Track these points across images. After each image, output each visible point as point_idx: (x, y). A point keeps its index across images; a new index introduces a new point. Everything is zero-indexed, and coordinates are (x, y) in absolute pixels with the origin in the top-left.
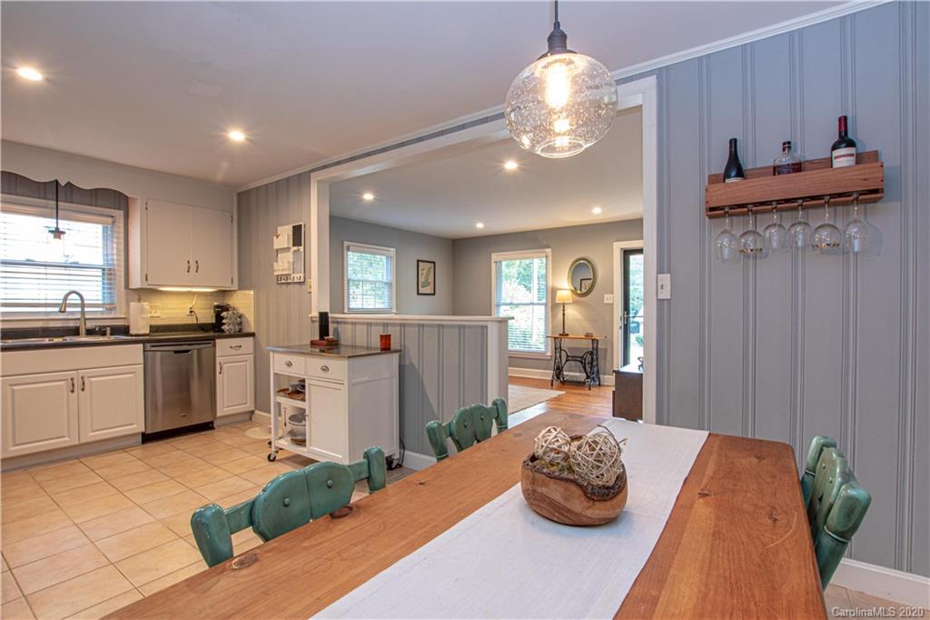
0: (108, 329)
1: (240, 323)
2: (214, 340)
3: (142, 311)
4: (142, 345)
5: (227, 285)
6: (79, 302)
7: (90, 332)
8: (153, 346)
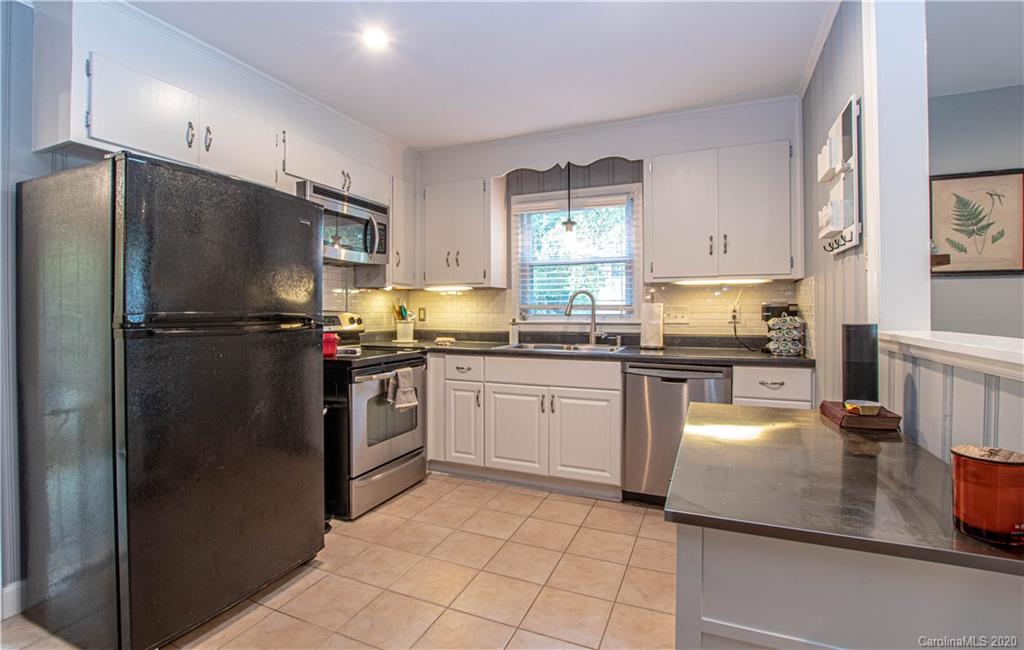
0: (619, 337)
1: (803, 340)
2: (731, 366)
3: (652, 315)
4: (619, 363)
5: (785, 272)
6: (590, 303)
7: (599, 341)
8: (631, 367)
